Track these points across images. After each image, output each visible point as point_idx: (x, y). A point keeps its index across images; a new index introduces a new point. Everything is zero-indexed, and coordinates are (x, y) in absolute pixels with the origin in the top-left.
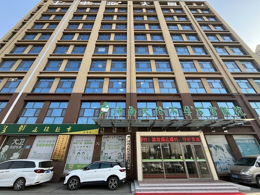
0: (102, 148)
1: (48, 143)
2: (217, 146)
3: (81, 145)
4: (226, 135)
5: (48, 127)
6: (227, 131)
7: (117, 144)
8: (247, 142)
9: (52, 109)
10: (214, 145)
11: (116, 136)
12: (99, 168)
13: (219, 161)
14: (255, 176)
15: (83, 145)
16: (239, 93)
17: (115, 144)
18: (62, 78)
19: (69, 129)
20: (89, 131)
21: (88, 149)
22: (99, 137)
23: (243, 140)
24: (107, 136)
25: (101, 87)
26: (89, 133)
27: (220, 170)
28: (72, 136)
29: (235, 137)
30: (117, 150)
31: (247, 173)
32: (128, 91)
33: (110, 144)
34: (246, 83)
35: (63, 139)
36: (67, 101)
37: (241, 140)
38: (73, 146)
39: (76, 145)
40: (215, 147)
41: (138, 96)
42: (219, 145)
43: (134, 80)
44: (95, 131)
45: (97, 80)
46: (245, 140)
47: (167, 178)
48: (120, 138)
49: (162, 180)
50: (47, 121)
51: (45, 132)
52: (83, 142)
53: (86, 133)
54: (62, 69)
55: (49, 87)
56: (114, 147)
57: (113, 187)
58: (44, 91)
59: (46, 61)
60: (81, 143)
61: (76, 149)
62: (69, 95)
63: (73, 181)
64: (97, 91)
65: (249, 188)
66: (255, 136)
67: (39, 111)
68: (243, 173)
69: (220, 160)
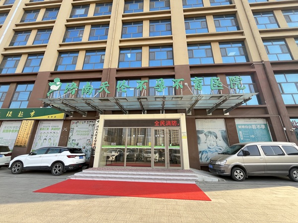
0: (70, 134)
3: (48, 131)
4: (226, 119)
5: (11, 112)
6: (228, 114)
7: (87, 130)
8: (254, 127)
9: (19, 92)
10: (206, 131)
11: (86, 121)
16: (262, 61)
17: (84, 130)
18: (30, 54)
19: (32, 114)
20: (54, 115)
21: (55, 135)
22: (67, 122)
23: (248, 125)
25: (75, 63)
29: (238, 122)
30: (86, 136)
31: (222, 163)
32: (105, 66)
33: (79, 130)
34: (281, 45)
35: (27, 125)
36: (33, 82)
37: (245, 125)
38: (39, 132)
39: (42, 131)
40: (207, 134)
41: (118, 73)
44: (61, 116)
45: (71, 55)
46: (251, 125)
48: (91, 123)
49: (122, 167)
50: (14, 105)
51: (8, 117)
52: (51, 128)
53: (50, 118)
54: (30, 43)
55: (15, 67)
56: (83, 133)
58: (10, 72)
60: (48, 129)
61: (42, 135)
62: (36, 74)
63: (16, 165)
64: (70, 69)
65: (216, 179)
66: (268, 119)
67: (5, 95)
68: (219, 163)
69: (209, 148)
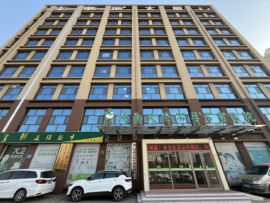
0: (107, 157)
1: (51, 152)
2: (227, 154)
5: (51, 136)
6: (237, 138)
7: (122, 152)
8: (259, 149)
9: (55, 116)
11: (121, 144)
12: (104, 178)
13: (230, 170)
14: (268, 186)
15: (86, 154)
16: (248, 99)
17: (120, 152)
18: (65, 84)
19: (72, 137)
20: (93, 139)
21: (92, 158)
22: (103, 145)
23: (254, 147)
24: (111, 144)
25: (106, 93)
26: (92, 141)
27: (231, 179)
28: (75, 144)
30: (122, 159)
31: (260, 182)
32: (133, 97)
33: (115, 152)
34: (255, 88)
35: (66, 148)
36: (71, 108)
37: (251, 147)
38: (76, 155)
39: (80, 154)
40: (225, 155)
41: (144, 103)
42: (229, 152)
43: (140, 86)
44: (100, 139)
45: (101, 86)
46: (256, 147)
47: (175, 188)
48: (125, 146)
49: (170, 190)
50: (50, 129)
51: (47, 140)
52: (87, 151)
53: (90, 141)
54: (65, 75)
55: (52, 93)
56: (119, 156)
57: (118, 198)
58: (46, 98)
59: (49, 67)
60: (84, 152)
61: (79, 158)
62: (73, 101)
63: (76, 192)
64: (101, 98)
65: (262, 198)
66: (267, 143)
67: (41, 118)
68: (255, 183)
69: (230, 168)
